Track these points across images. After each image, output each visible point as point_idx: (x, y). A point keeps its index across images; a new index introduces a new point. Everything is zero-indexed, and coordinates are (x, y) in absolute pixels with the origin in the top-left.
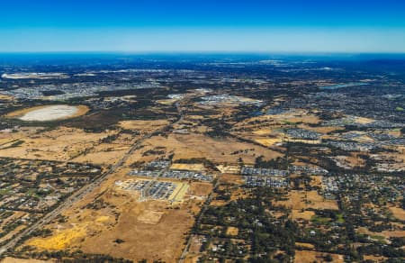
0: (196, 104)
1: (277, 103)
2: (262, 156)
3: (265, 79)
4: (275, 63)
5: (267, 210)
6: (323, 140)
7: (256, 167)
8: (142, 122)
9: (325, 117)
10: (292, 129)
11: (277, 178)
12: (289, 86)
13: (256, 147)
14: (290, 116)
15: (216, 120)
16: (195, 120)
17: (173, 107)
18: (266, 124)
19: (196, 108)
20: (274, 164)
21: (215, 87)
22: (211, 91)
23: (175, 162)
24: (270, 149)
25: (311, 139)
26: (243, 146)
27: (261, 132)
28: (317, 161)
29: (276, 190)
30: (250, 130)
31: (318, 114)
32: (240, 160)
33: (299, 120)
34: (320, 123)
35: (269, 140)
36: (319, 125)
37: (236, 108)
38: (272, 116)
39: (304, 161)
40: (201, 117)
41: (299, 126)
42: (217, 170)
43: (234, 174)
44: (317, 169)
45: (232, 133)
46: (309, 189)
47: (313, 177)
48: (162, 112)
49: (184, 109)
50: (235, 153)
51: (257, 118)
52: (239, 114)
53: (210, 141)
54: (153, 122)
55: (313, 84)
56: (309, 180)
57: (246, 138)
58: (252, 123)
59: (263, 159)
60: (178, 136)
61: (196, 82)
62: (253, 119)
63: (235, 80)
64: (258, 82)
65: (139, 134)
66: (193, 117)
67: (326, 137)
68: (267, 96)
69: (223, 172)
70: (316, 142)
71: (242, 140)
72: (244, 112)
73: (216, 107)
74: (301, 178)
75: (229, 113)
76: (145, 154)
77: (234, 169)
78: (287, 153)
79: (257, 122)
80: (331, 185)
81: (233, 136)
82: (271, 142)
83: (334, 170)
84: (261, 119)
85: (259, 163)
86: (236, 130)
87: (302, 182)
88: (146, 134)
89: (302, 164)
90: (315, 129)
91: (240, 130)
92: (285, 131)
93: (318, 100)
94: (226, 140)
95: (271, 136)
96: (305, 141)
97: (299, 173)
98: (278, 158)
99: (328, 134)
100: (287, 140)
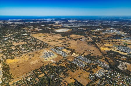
2: (92, 54)
7: (85, 57)
13: (96, 50)
22: (114, 28)
23: (66, 49)
39: (106, 60)
43: (74, 57)
44: (106, 65)
66: (94, 36)
69: (72, 55)
73: (106, 34)
77: (77, 55)
79: (113, 41)
95: (109, 47)
100: (113, 50)
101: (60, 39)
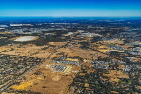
0: (77, 36)
1: (108, 36)
2: (100, 56)
3: (104, 27)
4: (109, 21)
5: (101, 78)
6: (125, 51)
7: (98, 60)
8: (58, 42)
9: (126, 42)
10: (113, 46)
11: (106, 65)
12: (113, 30)
13: (99, 53)
14: (113, 41)
15: (85, 42)
16: (77, 42)
17: (69, 37)
18: (103, 44)
19: (77, 37)
20: (105, 60)
21: (85, 30)
22: (83, 31)
23: (68, 58)
24: (104, 53)
25: (120, 50)
26: (94, 52)
27: (101, 47)
28: (122, 59)
29: (105, 70)
30: (97, 46)
31: (124, 40)
32: (92, 58)
33: (116, 42)
34: (124, 44)
35: (104, 50)
36: (124, 45)
37: (92, 38)
38: (106, 41)
39: (117, 59)
40: (79, 41)
41: (116, 45)
42: (83, 61)
43: (89, 63)
44: (122, 62)
45: (90, 47)
46: (118, 70)
47: (120, 65)
48: (65, 39)
49: (73, 38)
50: (90, 55)
51: (100, 42)
52: (94, 40)
53: (81, 50)
54: (61, 43)
55: (123, 29)
56: (118, 66)
57: (95, 49)
58: (98, 43)
59: (101, 58)
60: (70, 48)
61: (78, 28)
62: (98, 42)
63: (93, 27)
64: (102, 28)
65: (56, 47)
66: (76, 41)
67: (126, 49)
68: (105, 33)
69: (85, 62)
70: (122, 51)
71: (93, 50)
72: (95, 39)
73: (85, 37)
74: (115, 65)
75: (89, 39)
76: (57, 55)
77: (89, 61)
78: (110, 56)
79: (100, 43)
80: (127, 68)
81: (90, 48)
82: (104, 51)
83: (128, 63)
84: (101, 42)
85: (99, 59)
86: (92, 46)
87: (115, 67)
88: (58, 47)
89: (116, 60)
90: (122, 46)
91: (93, 46)
92: (110, 47)
93: (124, 35)
94: (87, 50)
95: (105, 49)
96: (118, 51)
97: (115, 63)
98: (107, 57)
99: (127, 48)
100: (110, 50)
101: (43, 49)
